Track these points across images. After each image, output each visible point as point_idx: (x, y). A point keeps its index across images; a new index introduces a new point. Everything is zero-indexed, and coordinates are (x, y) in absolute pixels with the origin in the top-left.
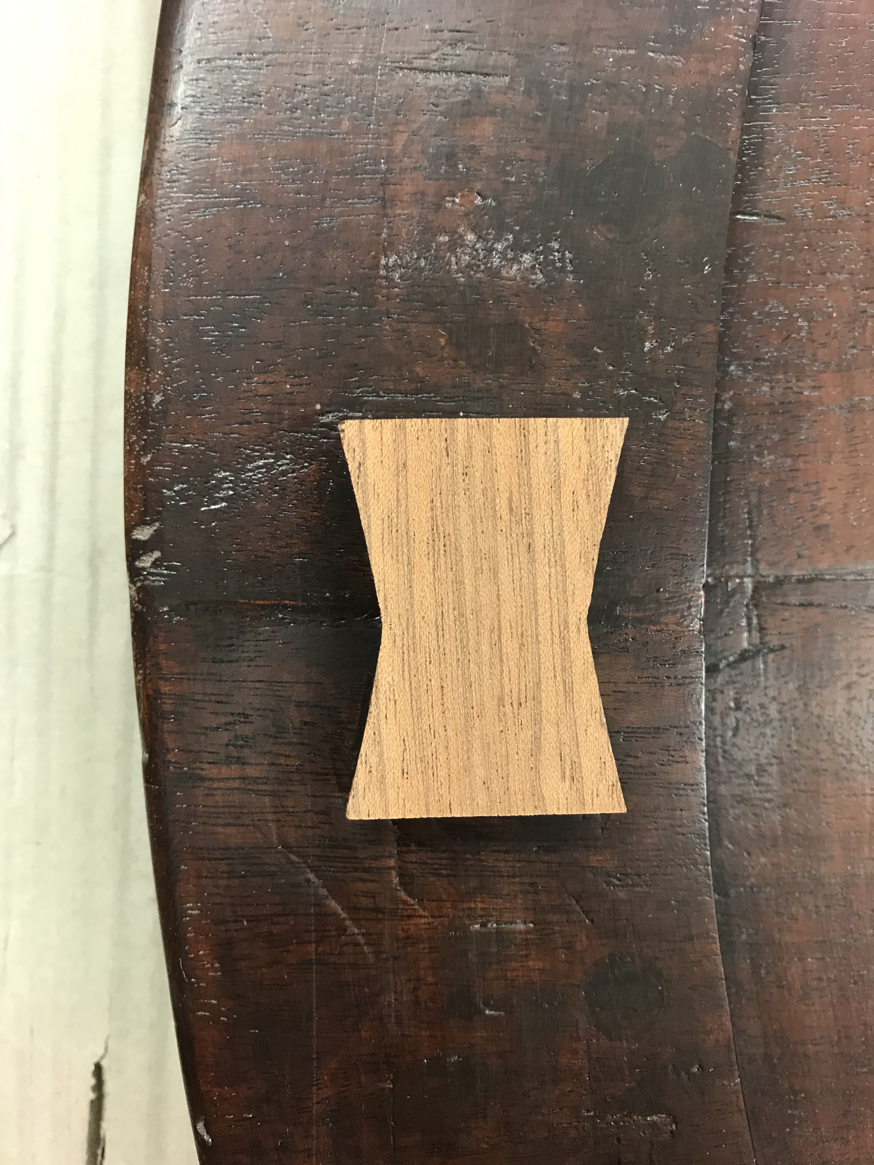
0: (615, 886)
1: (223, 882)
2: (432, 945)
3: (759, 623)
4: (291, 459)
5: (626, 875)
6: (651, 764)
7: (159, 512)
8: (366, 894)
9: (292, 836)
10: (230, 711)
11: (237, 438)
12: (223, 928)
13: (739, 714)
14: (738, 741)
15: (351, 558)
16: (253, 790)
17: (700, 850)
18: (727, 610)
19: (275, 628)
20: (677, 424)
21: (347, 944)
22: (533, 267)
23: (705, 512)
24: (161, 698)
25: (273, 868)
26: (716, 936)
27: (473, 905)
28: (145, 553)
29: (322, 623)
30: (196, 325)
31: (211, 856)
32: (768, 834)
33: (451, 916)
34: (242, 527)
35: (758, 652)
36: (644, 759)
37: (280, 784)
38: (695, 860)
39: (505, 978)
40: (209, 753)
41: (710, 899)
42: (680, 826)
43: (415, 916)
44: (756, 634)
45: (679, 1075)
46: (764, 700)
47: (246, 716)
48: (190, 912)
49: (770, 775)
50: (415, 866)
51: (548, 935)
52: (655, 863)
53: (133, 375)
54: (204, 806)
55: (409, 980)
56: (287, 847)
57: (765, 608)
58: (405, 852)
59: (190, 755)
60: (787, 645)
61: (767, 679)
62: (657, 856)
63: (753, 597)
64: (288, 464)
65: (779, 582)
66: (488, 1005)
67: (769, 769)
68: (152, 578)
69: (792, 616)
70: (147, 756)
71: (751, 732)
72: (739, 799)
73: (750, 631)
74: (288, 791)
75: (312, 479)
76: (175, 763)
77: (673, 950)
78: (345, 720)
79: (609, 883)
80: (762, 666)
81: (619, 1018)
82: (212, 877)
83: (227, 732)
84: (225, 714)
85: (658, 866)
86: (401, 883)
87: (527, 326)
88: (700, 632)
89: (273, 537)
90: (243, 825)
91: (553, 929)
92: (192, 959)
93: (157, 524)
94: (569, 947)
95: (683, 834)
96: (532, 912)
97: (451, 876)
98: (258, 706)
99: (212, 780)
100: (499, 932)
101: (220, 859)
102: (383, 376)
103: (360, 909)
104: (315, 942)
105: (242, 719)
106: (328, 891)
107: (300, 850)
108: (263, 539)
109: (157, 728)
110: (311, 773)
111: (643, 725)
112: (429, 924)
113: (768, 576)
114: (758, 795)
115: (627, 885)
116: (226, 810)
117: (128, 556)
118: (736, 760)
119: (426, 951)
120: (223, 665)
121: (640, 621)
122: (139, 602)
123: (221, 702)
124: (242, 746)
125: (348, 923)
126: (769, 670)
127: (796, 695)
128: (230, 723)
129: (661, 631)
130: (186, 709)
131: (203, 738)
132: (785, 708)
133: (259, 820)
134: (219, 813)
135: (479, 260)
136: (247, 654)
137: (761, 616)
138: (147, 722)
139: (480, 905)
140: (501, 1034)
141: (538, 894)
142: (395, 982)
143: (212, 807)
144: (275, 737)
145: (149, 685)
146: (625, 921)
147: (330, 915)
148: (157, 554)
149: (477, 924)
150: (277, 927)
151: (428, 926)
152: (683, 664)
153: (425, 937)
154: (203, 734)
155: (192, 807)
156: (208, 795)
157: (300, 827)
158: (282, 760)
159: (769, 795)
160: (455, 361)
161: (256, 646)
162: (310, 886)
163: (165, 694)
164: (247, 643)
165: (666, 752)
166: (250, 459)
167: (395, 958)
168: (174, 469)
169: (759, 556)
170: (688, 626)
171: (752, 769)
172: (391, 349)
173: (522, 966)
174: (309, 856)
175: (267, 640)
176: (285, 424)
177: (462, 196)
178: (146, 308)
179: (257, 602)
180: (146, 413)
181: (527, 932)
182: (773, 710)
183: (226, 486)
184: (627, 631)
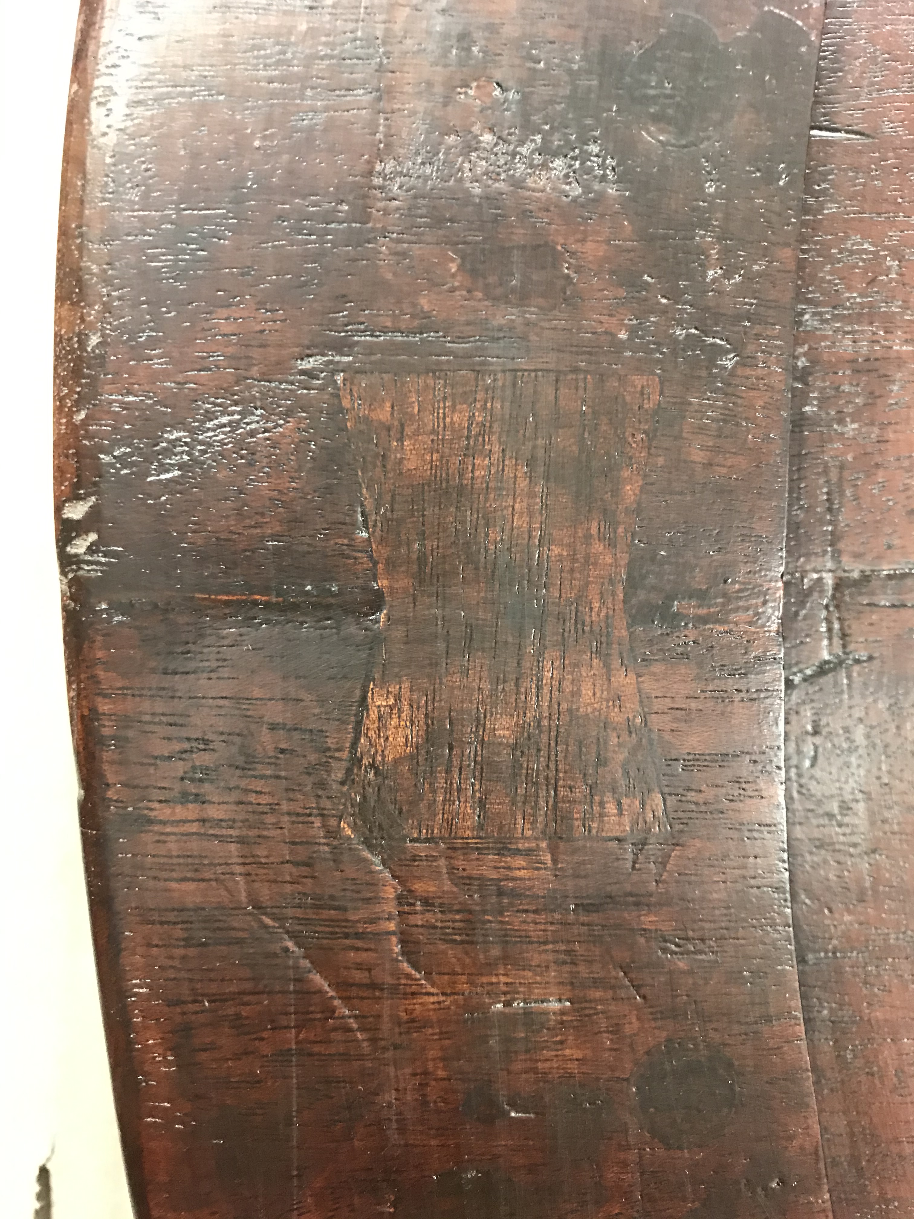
0: (673, 953)
1: (179, 952)
2: (444, 1030)
3: (842, 629)
4: (262, 415)
5: (687, 939)
6: (717, 800)
7: (95, 484)
8: (359, 967)
9: (265, 893)
10: (185, 735)
11: (193, 389)
12: (178, 1010)
13: (818, 740)
14: (817, 772)
15: (340, 541)
16: (216, 836)
17: (779, 906)
18: (804, 612)
19: (243, 630)
20: (748, 372)
21: (335, 1029)
22: (567, 176)
23: (782, 483)
24: (98, 720)
25: (241, 934)
26: (800, 1015)
27: (494, 980)
28: (78, 536)
29: (302, 623)
30: (141, 248)
31: (164, 919)
32: (853, 886)
33: (466, 993)
34: (200, 502)
35: (841, 663)
36: (709, 794)
37: (250, 827)
38: (772, 918)
39: (535, 1070)
40: (160, 788)
41: (790, 969)
42: (754, 878)
43: (421, 993)
44: (837, 641)
45: (754, 1192)
46: (849, 722)
47: (206, 742)
48: (136, 990)
49: (856, 814)
50: (421, 930)
51: (589, 1016)
52: (723, 924)
53: (64, 312)
54: (154, 856)
55: (414, 1075)
56: (260, 908)
57: (848, 610)
58: (408, 913)
59: (136, 791)
60: (876, 655)
61: (851, 697)
62: (726, 915)
63: (834, 597)
64: (258, 422)
65: (866, 578)
66: (514, 1106)
67: (853, 805)
68: (86, 568)
69: (881, 620)
70: (82, 792)
71: (832, 760)
72: (818, 843)
73: (830, 639)
74: (259, 837)
75: (289, 440)
76: (116, 801)
77: (746, 1034)
78: (333, 746)
79: (665, 950)
80: (845, 681)
81: (679, 1121)
82: (164, 946)
83: (181, 762)
84: (180, 739)
85: (727, 929)
86: (403, 953)
87: (559, 248)
88: (778, 632)
89: (240, 513)
90: (203, 880)
91: (595, 1009)
92: (139, 1049)
93: (93, 499)
94: (616, 1030)
95: (758, 887)
96: (569, 987)
97: (468, 942)
98: (221, 729)
99: (164, 823)
100: (527, 1013)
101: (175, 923)
102: (378, 310)
103: (352, 985)
104: (294, 1027)
105: (202, 746)
106: (312, 962)
107: (275, 910)
108: (227, 517)
109: (94, 758)
110: (289, 814)
111: (707, 752)
112: (439, 1003)
113: (853, 571)
114: (842, 839)
115: (688, 953)
116: (181, 861)
117: (57, 541)
118: (812, 796)
119: (436, 1037)
120: (177, 677)
121: (704, 620)
122: (71, 598)
123: (175, 725)
124: (201, 780)
125: (337, 1002)
126: (854, 686)
127: (886, 715)
128: (186, 751)
129: (729, 632)
130: (130, 733)
131: (152, 770)
132: (874, 732)
133: (223, 874)
134: (173, 864)
135: (499, 167)
136: (207, 664)
137: (844, 620)
138: (81, 749)
139: (503, 979)
140: (531, 1143)
141: (575, 964)
142: (397, 1077)
143: (165, 856)
144: (243, 769)
145: (84, 703)
146: (685, 998)
147: (315, 993)
148: (93, 537)
149: (499, 1002)
150: (248, 1008)
151: (437, 1006)
152: (757, 674)
153: (434, 1019)
154: (152, 764)
155: (139, 857)
156: (158, 841)
157: (275, 881)
158: (252, 798)
159: (855, 839)
160: (469, 291)
161: (218, 653)
162: (289, 957)
163: (104, 714)
164: (206, 650)
165: (737, 785)
166: (209, 416)
167: (396, 1047)
168: (114, 428)
169: (841, 545)
170: (763, 626)
171: (835, 807)
172: (389, 276)
173: (557, 1056)
174: (287, 918)
175: (233, 646)
176: (255, 371)
177: (478, 87)
178: (79, 227)
179: (219, 597)
180: (80, 357)
181: (562, 1012)
182: (859, 734)
183: (179, 449)
184: (686, 633)
